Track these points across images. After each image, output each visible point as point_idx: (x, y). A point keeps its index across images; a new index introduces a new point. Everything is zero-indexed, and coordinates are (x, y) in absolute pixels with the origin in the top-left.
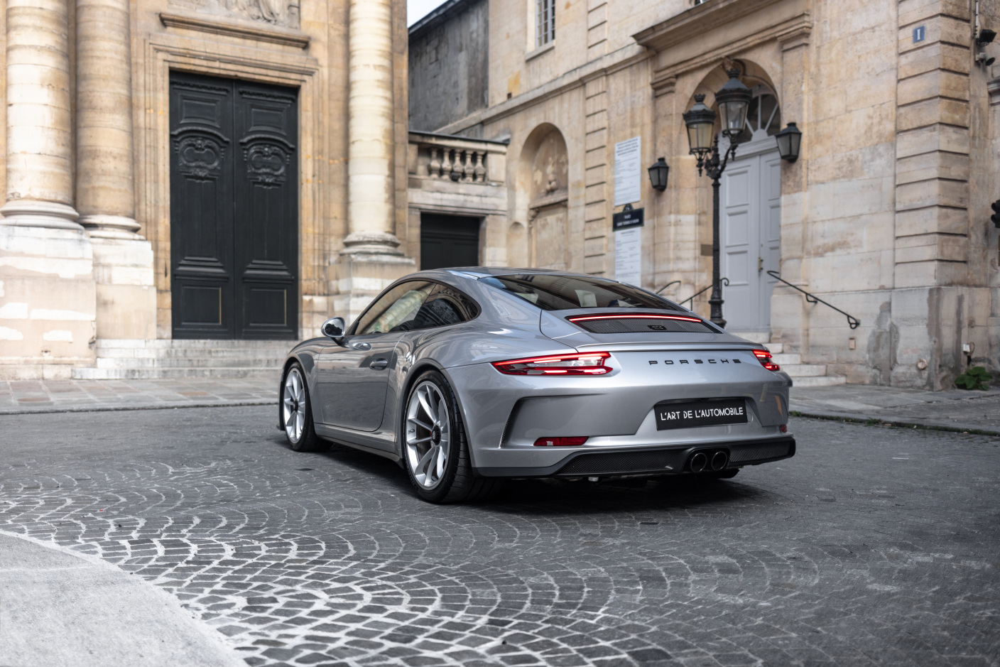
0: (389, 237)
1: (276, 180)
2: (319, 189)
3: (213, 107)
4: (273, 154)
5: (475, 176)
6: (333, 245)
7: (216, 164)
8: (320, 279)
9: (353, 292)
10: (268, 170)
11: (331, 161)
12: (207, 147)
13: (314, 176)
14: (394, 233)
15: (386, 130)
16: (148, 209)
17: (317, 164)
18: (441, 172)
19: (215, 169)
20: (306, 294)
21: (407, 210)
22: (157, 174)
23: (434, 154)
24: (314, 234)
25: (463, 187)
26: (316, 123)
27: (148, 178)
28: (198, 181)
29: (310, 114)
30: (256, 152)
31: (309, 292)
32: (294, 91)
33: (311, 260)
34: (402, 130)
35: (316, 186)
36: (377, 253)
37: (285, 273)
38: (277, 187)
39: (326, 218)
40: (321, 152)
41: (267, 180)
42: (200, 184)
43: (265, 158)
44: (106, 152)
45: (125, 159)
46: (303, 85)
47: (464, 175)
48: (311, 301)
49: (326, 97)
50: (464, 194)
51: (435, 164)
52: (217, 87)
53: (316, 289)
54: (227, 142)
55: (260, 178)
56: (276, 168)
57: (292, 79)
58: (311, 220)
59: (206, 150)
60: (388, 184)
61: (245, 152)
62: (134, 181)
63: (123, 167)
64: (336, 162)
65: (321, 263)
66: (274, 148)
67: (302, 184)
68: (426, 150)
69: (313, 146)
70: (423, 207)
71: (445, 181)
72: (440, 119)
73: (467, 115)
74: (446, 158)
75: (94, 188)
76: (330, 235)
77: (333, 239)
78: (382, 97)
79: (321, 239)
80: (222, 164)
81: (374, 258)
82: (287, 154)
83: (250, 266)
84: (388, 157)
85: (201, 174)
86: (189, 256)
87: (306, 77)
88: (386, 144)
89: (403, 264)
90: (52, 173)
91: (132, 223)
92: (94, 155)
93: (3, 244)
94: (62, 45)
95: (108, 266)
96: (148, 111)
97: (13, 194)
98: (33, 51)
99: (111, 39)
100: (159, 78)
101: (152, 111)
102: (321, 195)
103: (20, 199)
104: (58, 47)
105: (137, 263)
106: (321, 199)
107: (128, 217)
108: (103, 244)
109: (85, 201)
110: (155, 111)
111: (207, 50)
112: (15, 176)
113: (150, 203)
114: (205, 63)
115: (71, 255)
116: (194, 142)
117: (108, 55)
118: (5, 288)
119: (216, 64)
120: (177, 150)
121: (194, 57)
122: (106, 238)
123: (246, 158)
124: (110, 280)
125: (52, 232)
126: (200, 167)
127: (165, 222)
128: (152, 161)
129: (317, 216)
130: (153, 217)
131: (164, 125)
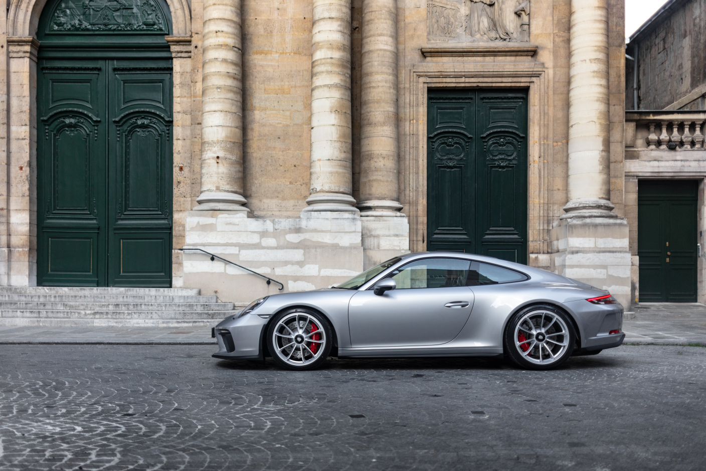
0: (603, 202)
1: (509, 164)
2: (544, 167)
3: (461, 112)
4: (507, 143)
5: (693, 144)
6: (555, 212)
7: (462, 156)
8: (545, 240)
9: (568, 250)
10: (503, 156)
11: (555, 144)
12: (456, 143)
13: (540, 157)
14: (608, 199)
15: (600, 113)
16: (411, 194)
17: (542, 147)
18: (659, 143)
19: (461, 159)
20: (532, 253)
21: (624, 178)
22: (417, 167)
23: (652, 129)
24: (540, 204)
25: (680, 154)
26: (542, 114)
27: (411, 171)
28: (448, 170)
29: (537, 108)
30: (494, 143)
31: (535, 251)
32: (526, 90)
33: (537, 224)
34: (619, 111)
35: (542, 165)
36: (590, 217)
37: (516, 236)
38: (510, 169)
39: (550, 190)
40: (546, 138)
41: (502, 164)
42: (450, 172)
43: (501, 147)
44: (378, 154)
45: (391, 158)
46: (532, 85)
47: (682, 144)
48: (537, 258)
49: (551, 93)
50: (681, 161)
51: (653, 137)
52: (464, 96)
53: (541, 248)
54: (471, 138)
55: (497, 163)
56: (509, 154)
57: (522, 82)
58: (537, 193)
59: (455, 145)
60: (602, 157)
61: (485, 144)
62: (399, 173)
63: (390, 164)
64: (559, 144)
65: (546, 227)
66: (507, 138)
67: (530, 164)
68: (643, 125)
69: (540, 134)
70: (640, 174)
71: (663, 150)
72: (667, 99)
73: (690, 92)
74: (664, 131)
75: (369, 181)
76: (554, 204)
77: (556, 207)
78: (598, 85)
79: (546, 207)
80: (466, 155)
81: (588, 220)
82: (518, 142)
83: (488, 232)
84: (603, 134)
85: (451, 164)
86: (441, 227)
87: (534, 79)
88: (600, 124)
89: (615, 225)
90: (337, 172)
91: (396, 204)
92: (370, 157)
93: (304, 224)
94: (345, 81)
95: (378, 236)
96: (412, 122)
97: (313, 189)
98: (326, 89)
99: (382, 73)
100: (420, 96)
101: (415, 121)
102: (546, 172)
103: (317, 192)
104: (342, 83)
105: (397, 233)
106: (546, 175)
107: (393, 200)
108: (374, 221)
109: (364, 191)
110: (417, 121)
111: (456, 70)
112: (314, 177)
113: (413, 189)
114: (453, 80)
115: (347, 230)
116: (446, 141)
117: (380, 84)
118: (304, 254)
119: (463, 80)
120: (434, 148)
121: (446, 77)
122: (376, 216)
123: (486, 148)
124: (378, 247)
125: (335, 214)
126: (450, 159)
127: (423, 202)
128: (414, 158)
129: (542, 189)
130: (414, 199)
131: (423, 130)
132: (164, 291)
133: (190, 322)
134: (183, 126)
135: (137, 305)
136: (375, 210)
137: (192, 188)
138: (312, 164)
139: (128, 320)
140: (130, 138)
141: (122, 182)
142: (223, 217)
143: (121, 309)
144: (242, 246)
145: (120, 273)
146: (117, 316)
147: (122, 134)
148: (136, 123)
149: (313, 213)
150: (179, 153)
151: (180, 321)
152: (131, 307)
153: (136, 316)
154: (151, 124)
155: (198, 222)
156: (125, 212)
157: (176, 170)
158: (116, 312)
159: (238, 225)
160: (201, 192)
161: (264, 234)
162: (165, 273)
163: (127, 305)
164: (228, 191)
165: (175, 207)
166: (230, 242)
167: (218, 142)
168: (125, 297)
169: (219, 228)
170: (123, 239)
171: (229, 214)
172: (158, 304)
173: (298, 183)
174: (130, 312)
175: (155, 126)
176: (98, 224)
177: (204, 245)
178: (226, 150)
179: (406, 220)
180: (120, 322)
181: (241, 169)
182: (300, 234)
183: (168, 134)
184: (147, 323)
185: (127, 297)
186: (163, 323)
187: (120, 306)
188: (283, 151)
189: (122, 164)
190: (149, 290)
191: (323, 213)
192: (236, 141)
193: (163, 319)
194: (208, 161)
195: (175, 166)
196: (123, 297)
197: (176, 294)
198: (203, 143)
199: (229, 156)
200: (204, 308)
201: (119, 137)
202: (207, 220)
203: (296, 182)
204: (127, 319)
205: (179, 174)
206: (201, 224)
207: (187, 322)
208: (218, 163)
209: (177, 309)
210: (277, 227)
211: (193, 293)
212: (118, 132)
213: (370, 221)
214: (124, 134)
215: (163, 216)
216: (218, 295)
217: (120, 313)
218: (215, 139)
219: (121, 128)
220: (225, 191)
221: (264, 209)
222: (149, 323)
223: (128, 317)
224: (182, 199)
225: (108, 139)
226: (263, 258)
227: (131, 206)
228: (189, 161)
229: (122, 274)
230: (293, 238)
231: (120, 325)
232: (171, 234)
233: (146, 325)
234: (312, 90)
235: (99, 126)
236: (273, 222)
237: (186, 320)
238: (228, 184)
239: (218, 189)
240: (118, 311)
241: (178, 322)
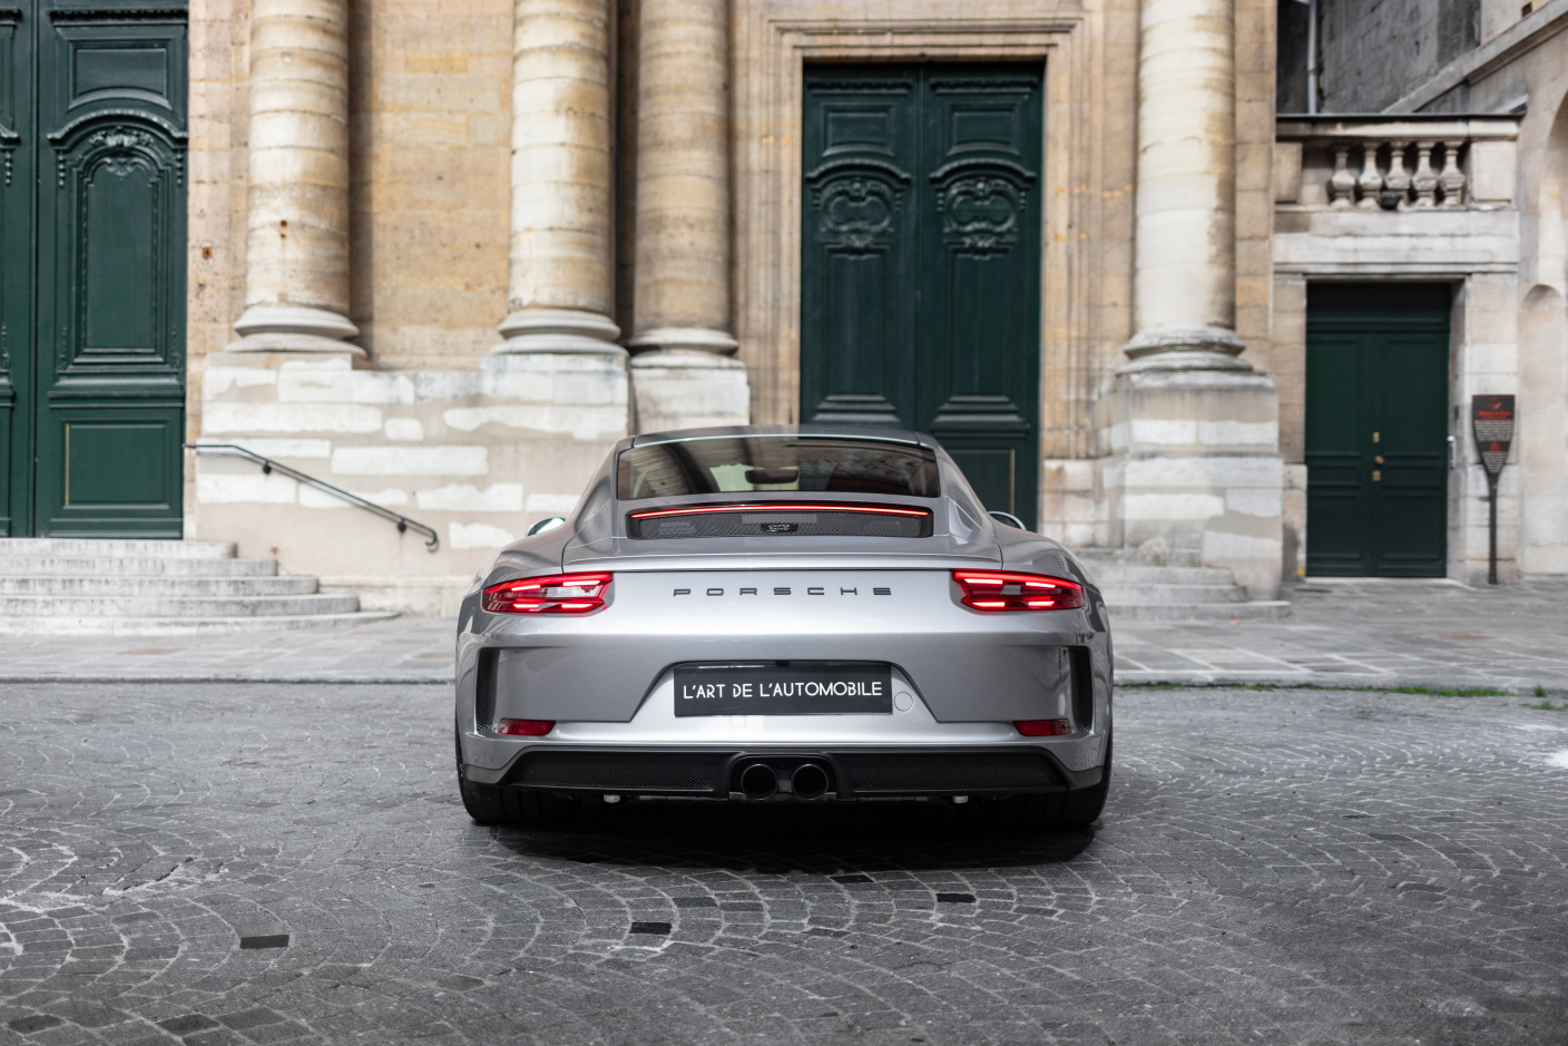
0: (1218, 334)
1: (997, 243)
2: (1080, 252)
3: (883, 120)
4: (994, 192)
5: (1439, 195)
6: (1107, 358)
7: (885, 224)
8: (1080, 427)
9: (1133, 450)
10: (983, 225)
11: (1107, 194)
12: (871, 193)
13: (1070, 226)
14: (1231, 327)
15: (1214, 117)
16: (762, 314)
17: (1076, 203)
18: (1359, 193)
19: (883, 233)
20: (1051, 458)
21: (1271, 277)
22: (777, 252)
23: (1342, 159)
24: (1069, 339)
25: (1408, 219)
26: (1077, 122)
27: (762, 260)
28: (852, 258)
29: (1064, 107)
30: (960, 193)
31: (1058, 453)
32: (1034, 68)
33: (1063, 389)
34: (1259, 113)
35: (1074, 245)
36: (1186, 369)
37: (1013, 418)
38: (1000, 256)
39: (1094, 307)
40: (1086, 179)
41: (980, 244)
42: (857, 262)
43: (978, 203)
44: (677, 218)
45: (709, 227)
46: (1052, 54)
47: (1413, 195)
48: (1061, 470)
49: (1097, 70)
50: (1411, 236)
51: (1343, 177)
52: (889, 81)
53: (1072, 446)
54: (906, 181)
55: (968, 241)
56: (999, 218)
57: (1029, 46)
58: (1063, 312)
59: (870, 199)
60: (1217, 225)
61: (941, 195)
62: (732, 266)
63: (707, 241)
64: (1118, 194)
65: (1083, 395)
66: (994, 182)
67: (1047, 244)
68: (1319, 153)
69: (1071, 169)
70: (1312, 269)
71: (1367, 210)
73: (1437, 70)
74: (1370, 164)
75: (657, 282)
76: (1103, 339)
77: (1107, 347)
78: (1208, 49)
79: (1084, 347)
80: (896, 222)
81: (1180, 379)
82: (1020, 190)
83: (946, 407)
84: (1219, 169)
85: (858, 244)
86: (835, 393)
87: (1057, 38)
88: (1214, 144)
89: (1245, 388)
90: (571, 260)
91: (721, 339)
92: (659, 224)
93: (487, 385)
94: (592, 38)
95: (675, 415)
96: (764, 140)
97: (513, 301)
98: (545, 56)
99: (689, 20)
100: (785, 79)
101: (771, 139)
102: (1085, 262)
103: (522, 308)
104: (586, 43)
105: (721, 409)
106: (1084, 270)
107: (715, 329)
108: (667, 378)
109: (642, 307)
110: (777, 139)
111: (871, 16)
112: (517, 270)
113: (766, 302)
114: (865, 40)
115: (592, 399)
116: (847, 188)
117: (684, 48)
118: (489, 459)
119: (887, 39)
120: (817, 205)
121: (847, 32)
122: (671, 368)
123: (941, 206)
125: (564, 362)
126: (857, 231)
127: (790, 335)
128: (770, 227)
129: (1075, 305)
130: (769, 327)
131: (792, 161)
132: (146, 547)
133: (190, 624)
134: (212, 151)
135: (71, 581)
136: (668, 354)
137: (233, 299)
138: (514, 240)
139: (39, 620)
140: (88, 179)
141: (69, 286)
142: (293, 368)
143: (32, 591)
144: (339, 439)
145: (63, 503)
146: (19, 609)
147: (71, 171)
148: (103, 144)
149: (510, 358)
150: (202, 215)
151: (166, 620)
152: (57, 587)
153: (64, 609)
154: (138, 147)
155: (234, 382)
156: (76, 356)
157: (194, 256)
158: (17, 600)
159: (329, 387)
160: (247, 307)
161: (391, 409)
162: (171, 505)
163: (47, 581)
164: (309, 306)
165: (192, 345)
166: (310, 428)
167: (284, 186)
168: (47, 563)
169: (284, 395)
170: (71, 423)
171: (307, 361)
172: (122, 581)
173: (486, 288)
174: (50, 598)
175: (147, 150)
176: (11, 387)
177: (246, 436)
178: (303, 204)
179: (741, 377)
180: (21, 624)
181: (345, 252)
182: (479, 410)
183: (181, 169)
184: (86, 627)
185: (52, 562)
186: (125, 625)
187: (31, 584)
188: (449, 210)
189: (70, 244)
190: (111, 546)
191: (534, 358)
192: (331, 183)
193: (128, 616)
194: (260, 233)
195: (194, 247)
196: (43, 562)
197: (175, 556)
198: (251, 189)
199: (311, 220)
200: (237, 590)
201: (63, 178)
202: (256, 376)
203: (480, 285)
204: (42, 616)
205: (201, 266)
206: (240, 384)
207: (184, 625)
208: (283, 236)
209: (168, 591)
210: (423, 391)
211: (218, 552)
212: (61, 167)
213: (655, 378)
214: (75, 170)
215: (166, 368)
216: (280, 557)
217: (24, 601)
218: (278, 180)
219: (68, 156)
220: (301, 305)
221: (403, 350)
222: (91, 626)
223: (45, 611)
224: (209, 327)
225: (37, 184)
226: (388, 469)
227: (90, 342)
228: (226, 235)
229: (67, 506)
230: (461, 419)
231: (20, 632)
232: (183, 409)
233: (82, 632)
234: (515, 59)
235: (16, 153)
236: (415, 380)
237: (182, 620)
238: (308, 288)
239: (283, 299)
240: (21, 597)
241: (162, 625)
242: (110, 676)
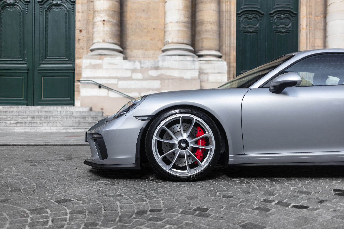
1: (287, 30)
2: (309, 32)
4: (286, 17)
7: (258, 25)
10: (283, 26)
11: (316, 18)
12: (254, 17)
13: (307, 26)
16: (226, 48)
17: (308, 20)
19: (257, 27)
22: (230, 32)
27: (226, 34)
28: (249, 34)
30: (277, 18)
35: (308, 30)
38: (287, 34)
39: (313, 46)
40: (310, 14)
41: (282, 31)
42: (250, 35)
43: (282, 20)
44: (207, 22)
45: (216, 24)
54: (263, 14)
55: (279, 30)
56: (287, 24)
58: (305, 48)
59: (253, 19)
61: (272, 18)
62: (220, 35)
63: (215, 28)
64: (319, 17)
66: (286, 15)
67: (300, 30)
69: (307, 11)
75: (202, 39)
80: (260, 25)
82: (293, 17)
85: (251, 30)
86: (245, 69)
90: (182, 30)
91: (218, 53)
92: (202, 23)
93: (160, 64)
95: (207, 74)
96: (227, 3)
97: (166, 42)
101: (229, 3)
102: (311, 35)
103: (169, 43)
105: (220, 71)
106: (311, 37)
107: (217, 51)
108: (205, 63)
109: (199, 45)
110: (230, 3)
112: (167, 34)
113: (227, 45)
115: (189, 68)
116: (248, 16)
118: (161, 84)
120: (240, 21)
122: (206, 61)
123: (272, 21)
124: (208, 80)
125: (181, 58)
126: (250, 27)
127: (233, 54)
128: (228, 26)
129: (308, 46)
130: (228, 51)
131: (234, 9)
132: (67, 108)
133: (82, 129)
134: (82, 4)
135: (47, 117)
136: (205, 57)
137: (88, 43)
138: (166, 26)
139: (39, 128)
140: (48, 12)
141: (43, 40)
142: (107, 60)
143: (36, 120)
144: (120, 79)
145: (41, 98)
146: (33, 125)
147: (43, 10)
148: (52, 3)
149: (167, 57)
150: (79, 21)
151: (75, 128)
152: (43, 119)
153: (45, 125)
154: (62, 4)
155: (91, 63)
156: (45, 59)
157: (77, 32)
158: (32, 122)
159: (117, 64)
160: (93, 44)
161: (134, 71)
162: (70, 98)
163: (40, 117)
164: (111, 43)
165: (77, 55)
166: (112, 76)
167: (104, 10)
168: (40, 112)
169: (104, 67)
170: (44, 76)
171: (111, 57)
172: (61, 117)
173: (156, 40)
174: (41, 122)
175: (64, 5)
176: (27, 67)
177: (94, 78)
178: (109, 15)
179: (225, 63)
180: (33, 129)
181: (119, 29)
182: (158, 71)
183: (73, 10)
184: (52, 129)
185: (41, 112)
186: (64, 129)
187: (35, 118)
188: (146, 19)
189: (43, 29)
190: (57, 108)
191: (173, 57)
192: (116, 10)
193: (64, 126)
194: (97, 23)
195: (77, 29)
196: (38, 112)
197: (75, 110)
198: (94, 12)
199: (111, 20)
200: (93, 119)
201: (41, 12)
202: (97, 61)
203: (155, 39)
204: (39, 127)
205: (79, 35)
206: (92, 64)
207: (80, 129)
208: (104, 24)
209: (74, 120)
210: (143, 66)
211: (87, 109)
212: (41, 9)
213: (202, 64)
214: (45, 10)
215: (69, 62)
216: (104, 111)
217: (34, 123)
218: (102, 9)
219: (43, 6)
220: (109, 43)
221: (134, 56)
222: (54, 130)
223: (40, 125)
224: (81, 51)
225: (34, 13)
226: (133, 87)
227: (49, 55)
228: (86, 26)
229: (43, 99)
230: (153, 73)
231: (33, 131)
232: (74, 73)
233: (51, 131)
235: (29, 5)
236: (140, 62)
237: (80, 127)
238: (110, 38)
239: (104, 41)
240: (33, 122)
241: (74, 129)
242: (66, 144)
